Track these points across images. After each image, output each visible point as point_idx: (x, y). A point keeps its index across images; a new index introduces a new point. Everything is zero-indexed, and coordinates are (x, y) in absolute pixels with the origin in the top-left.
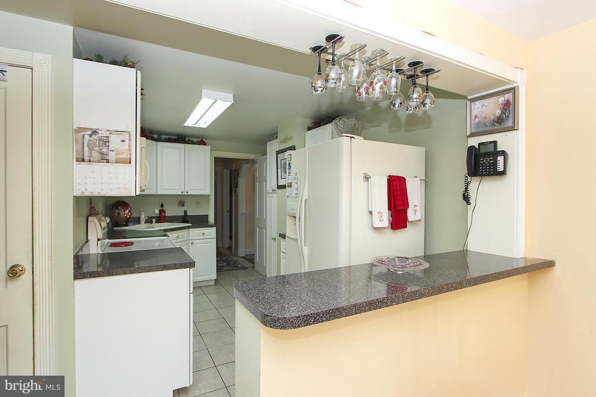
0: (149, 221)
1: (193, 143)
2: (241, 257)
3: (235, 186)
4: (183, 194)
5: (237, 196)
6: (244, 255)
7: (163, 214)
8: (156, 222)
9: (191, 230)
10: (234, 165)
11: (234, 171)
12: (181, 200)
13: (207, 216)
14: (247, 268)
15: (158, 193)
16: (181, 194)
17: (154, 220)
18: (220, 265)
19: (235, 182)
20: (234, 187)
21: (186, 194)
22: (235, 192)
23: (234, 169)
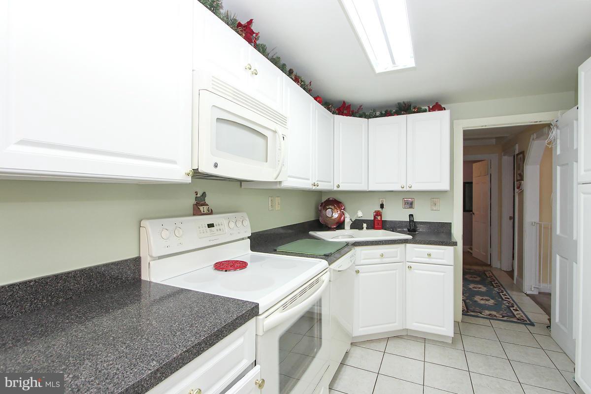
0: (357, 225)
1: (419, 111)
2: (528, 295)
3: (519, 178)
4: (405, 189)
5: (521, 193)
6: (535, 292)
7: (379, 218)
8: (367, 228)
9: (408, 245)
10: (517, 146)
11: (517, 155)
12: (408, 199)
13: (449, 225)
14: (532, 324)
15: (371, 189)
16: (401, 189)
17: (365, 225)
18: (482, 302)
19: (519, 172)
20: (517, 181)
21: (408, 189)
22: (518, 188)
23: (517, 152)
